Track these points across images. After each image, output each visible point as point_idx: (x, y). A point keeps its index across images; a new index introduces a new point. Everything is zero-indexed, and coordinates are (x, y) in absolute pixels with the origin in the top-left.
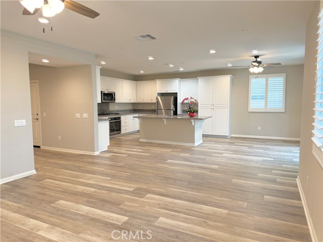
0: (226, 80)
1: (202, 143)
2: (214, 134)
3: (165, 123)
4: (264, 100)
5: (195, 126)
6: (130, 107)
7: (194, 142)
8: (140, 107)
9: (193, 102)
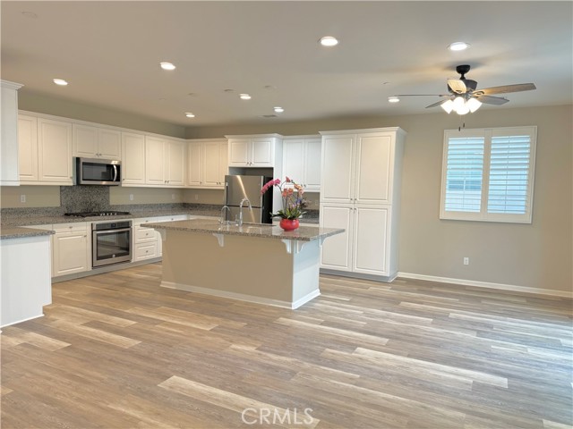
0: (385, 141)
1: (318, 298)
2: (356, 270)
3: (222, 244)
4: (480, 192)
5: (295, 256)
6: (174, 199)
7: (290, 299)
8: (196, 199)
9: (291, 191)
